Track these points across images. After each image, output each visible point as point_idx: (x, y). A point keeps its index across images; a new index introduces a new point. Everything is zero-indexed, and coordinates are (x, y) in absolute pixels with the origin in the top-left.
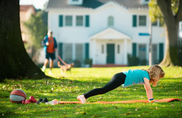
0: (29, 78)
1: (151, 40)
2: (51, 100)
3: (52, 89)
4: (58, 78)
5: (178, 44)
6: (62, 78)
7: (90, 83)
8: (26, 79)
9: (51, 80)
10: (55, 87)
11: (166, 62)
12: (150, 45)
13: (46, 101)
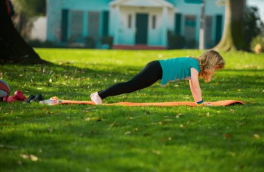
0: (15, 63)
1: (203, 9)
2: (49, 98)
3: (51, 81)
4: (60, 64)
5: (244, 17)
6: (66, 65)
7: (109, 73)
8: (10, 64)
9: (50, 66)
10: (54, 78)
11: (225, 45)
12: (202, 17)
13: (41, 98)
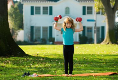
0: (14, 56)
1: (95, 24)
3: (31, 64)
5: (115, 27)
6: (37, 56)
8: (12, 57)
11: (106, 41)
12: (95, 28)
